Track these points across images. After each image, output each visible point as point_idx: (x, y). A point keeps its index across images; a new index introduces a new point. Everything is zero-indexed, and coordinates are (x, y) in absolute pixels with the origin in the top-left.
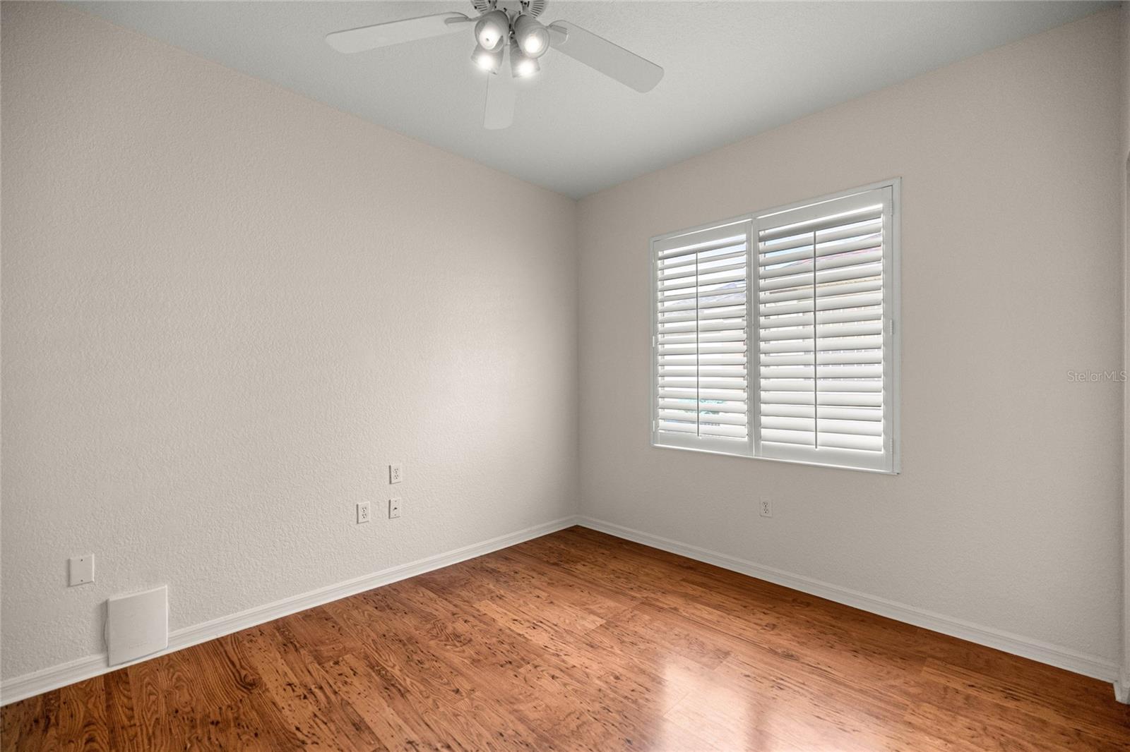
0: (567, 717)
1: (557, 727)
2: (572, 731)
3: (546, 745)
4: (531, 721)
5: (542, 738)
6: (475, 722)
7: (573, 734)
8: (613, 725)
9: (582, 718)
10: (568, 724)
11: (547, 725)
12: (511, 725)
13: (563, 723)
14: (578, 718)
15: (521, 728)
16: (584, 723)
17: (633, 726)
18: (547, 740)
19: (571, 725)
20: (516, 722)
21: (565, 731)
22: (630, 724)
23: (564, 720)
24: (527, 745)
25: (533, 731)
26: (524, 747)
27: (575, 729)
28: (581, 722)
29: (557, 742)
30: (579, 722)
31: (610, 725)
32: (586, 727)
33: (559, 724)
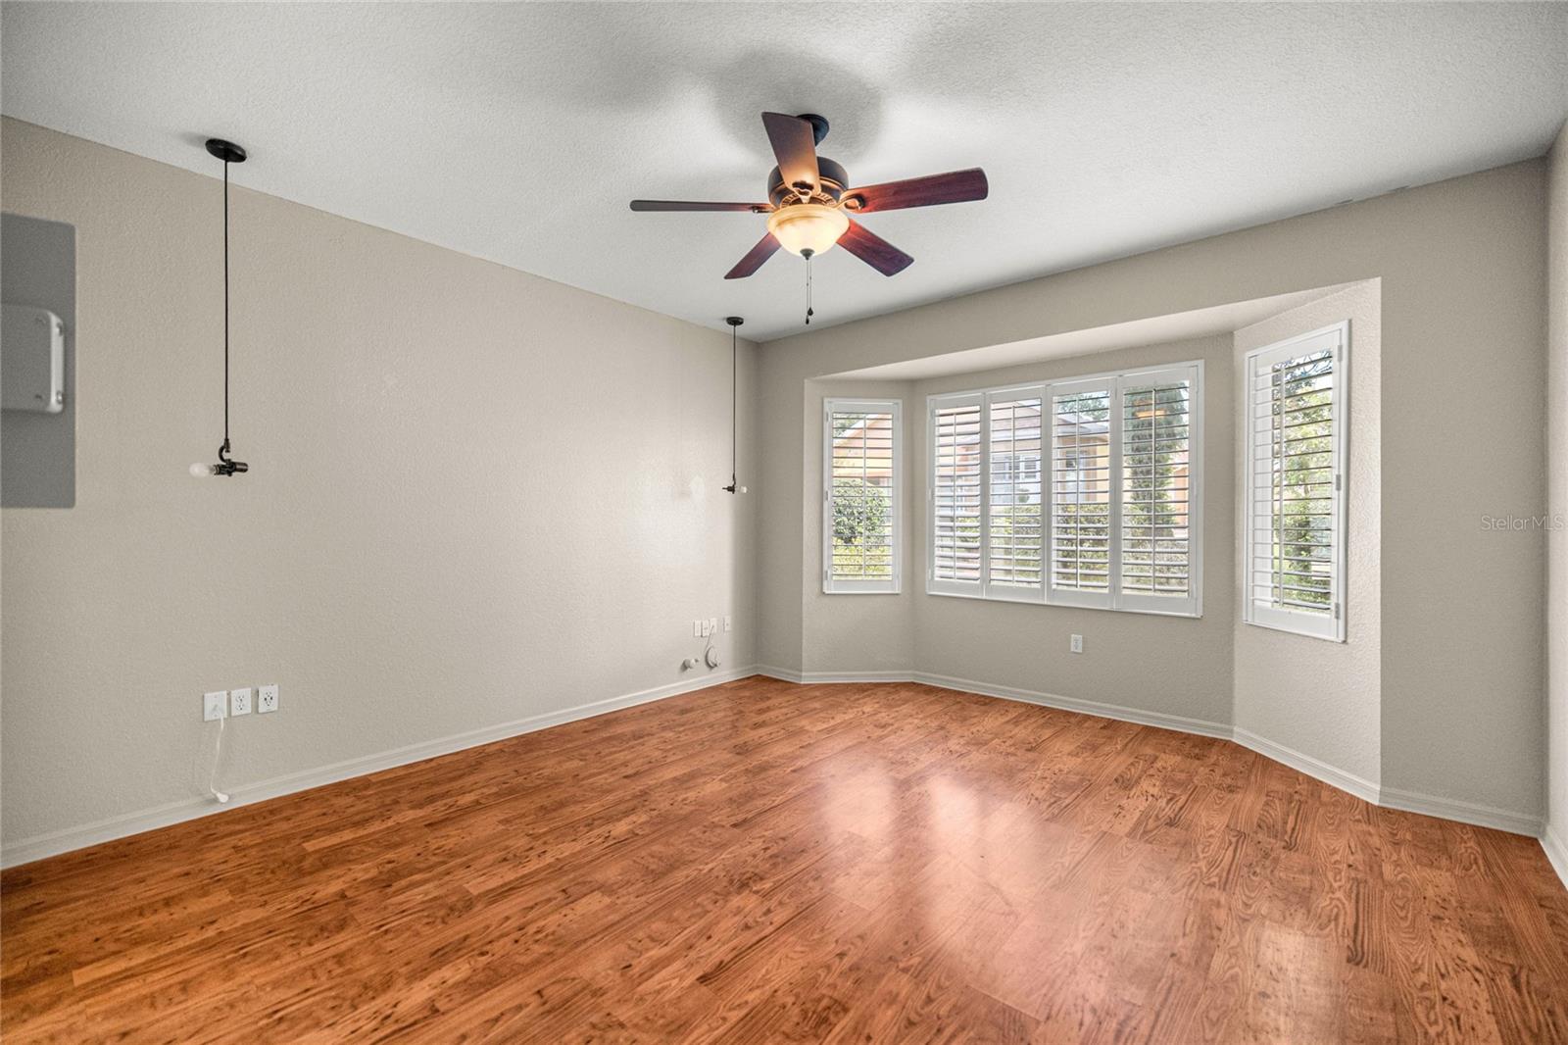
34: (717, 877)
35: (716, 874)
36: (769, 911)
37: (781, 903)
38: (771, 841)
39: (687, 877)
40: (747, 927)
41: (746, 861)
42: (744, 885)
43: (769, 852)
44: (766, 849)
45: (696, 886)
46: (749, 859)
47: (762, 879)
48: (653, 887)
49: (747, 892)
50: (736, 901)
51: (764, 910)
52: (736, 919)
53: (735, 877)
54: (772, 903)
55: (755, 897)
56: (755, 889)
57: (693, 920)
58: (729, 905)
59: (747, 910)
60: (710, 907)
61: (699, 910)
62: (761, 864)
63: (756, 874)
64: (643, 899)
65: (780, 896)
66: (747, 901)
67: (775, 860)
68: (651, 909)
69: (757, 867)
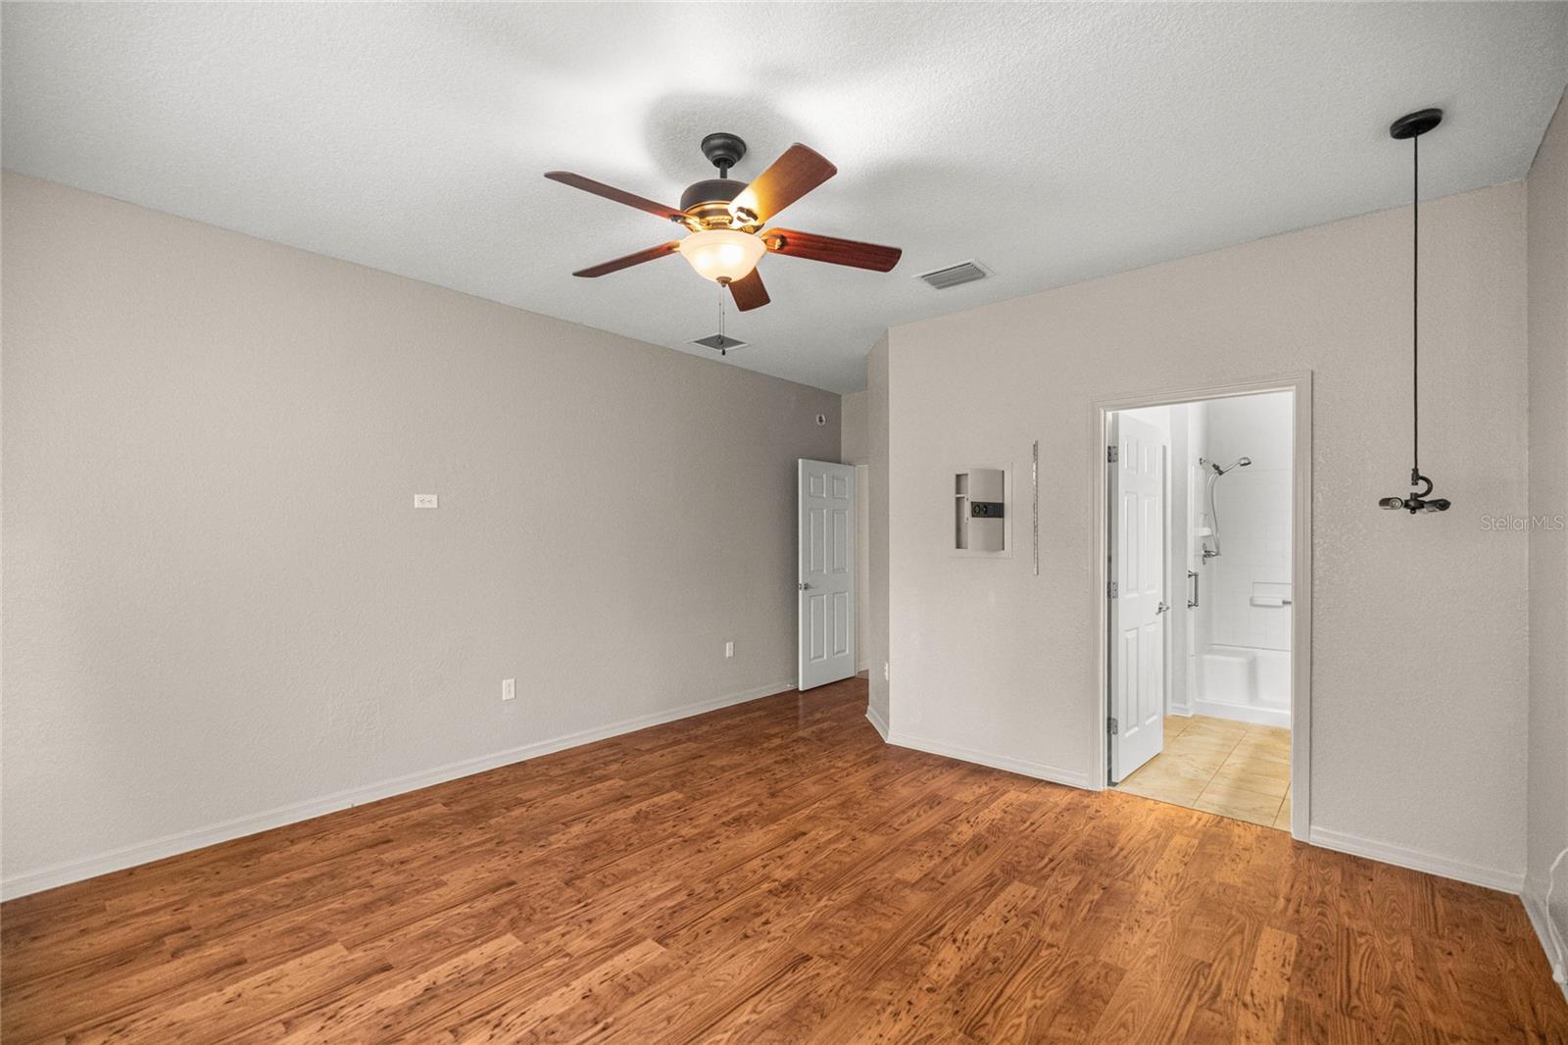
34: (812, 893)
35: (814, 896)
36: (764, 867)
37: (755, 872)
38: (761, 933)
39: (839, 893)
40: (780, 857)
41: (787, 909)
42: (786, 886)
43: (763, 919)
44: (766, 923)
45: (831, 885)
46: (784, 911)
47: (770, 891)
48: (866, 886)
49: (783, 881)
50: (791, 874)
51: (767, 868)
52: (789, 862)
53: (795, 893)
54: (761, 872)
55: (776, 877)
56: (777, 883)
57: (821, 862)
58: (797, 871)
59: (782, 868)
60: (811, 871)
61: (820, 868)
62: (772, 905)
63: (776, 895)
64: (869, 877)
65: (755, 878)
66: (781, 874)
67: (757, 910)
68: (859, 868)
69: (775, 903)
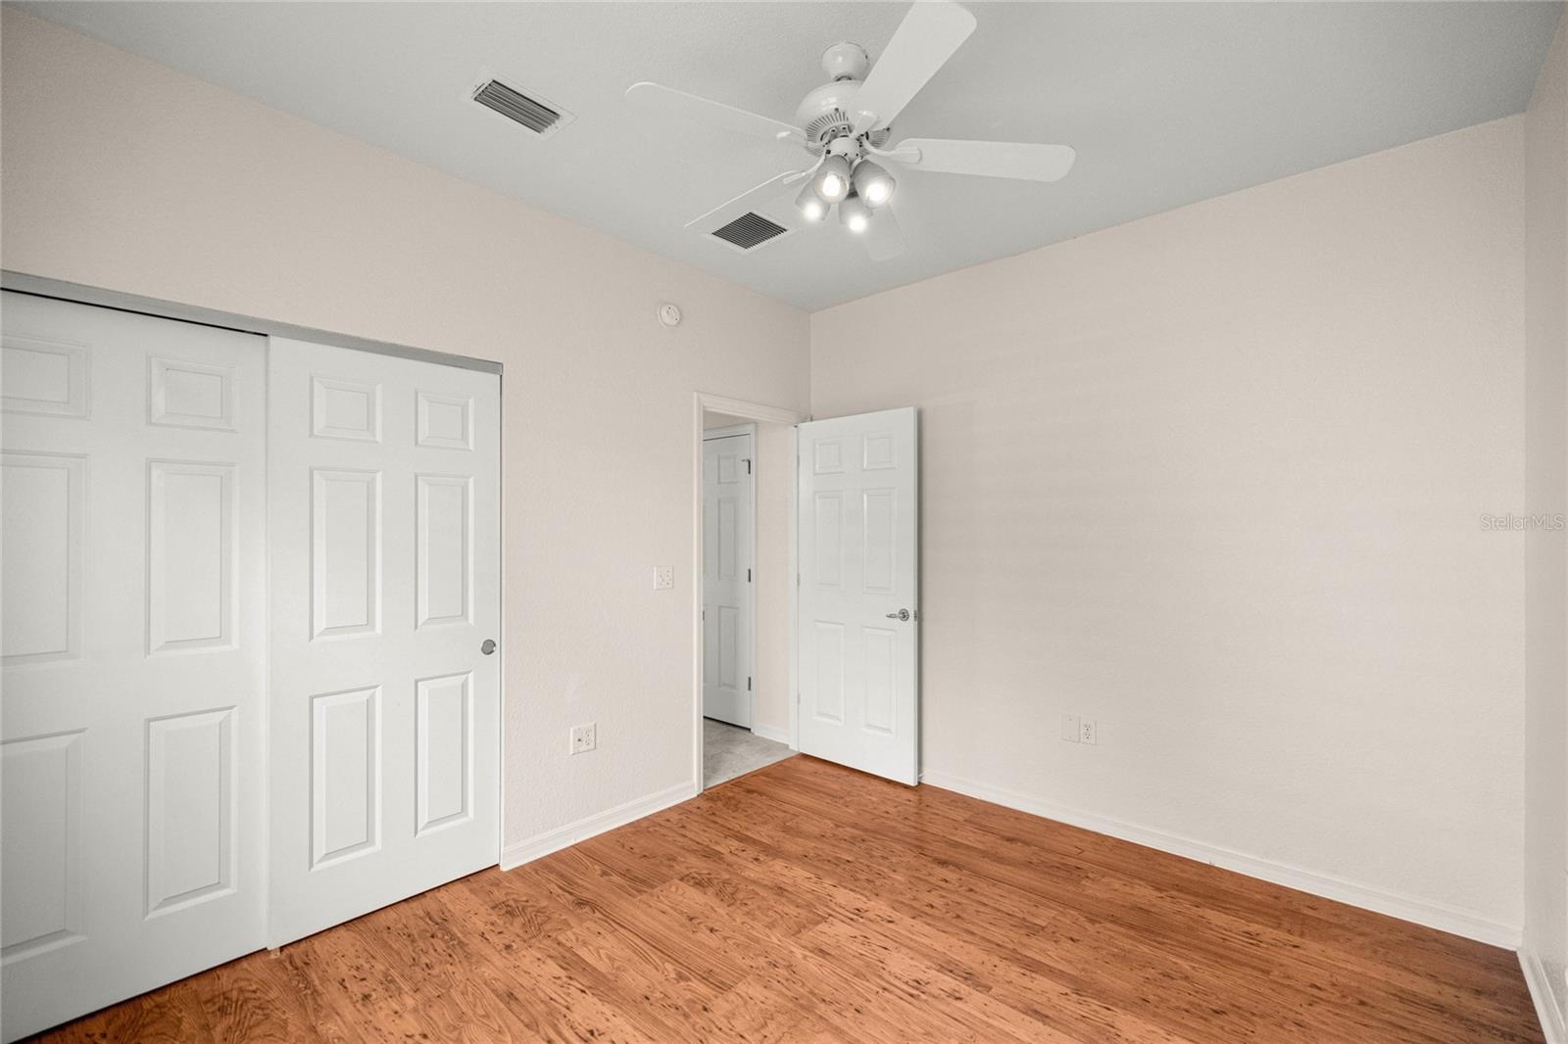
0: (781, 1038)
1: (792, 1023)
2: (773, 1019)
3: (802, 1002)
4: (826, 1030)
5: (809, 1009)
6: (898, 1025)
7: (772, 1015)
8: (720, 1029)
9: (760, 1037)
10: (778, 1028)
11: (806, 1025)
12: (851, 1024)
13: (785, 1030)
14: (766, 1037)
15: (837, 1020)
16: (757, 1030)
17: (695, 1030)
18: (802, 1006)
19: (774, 1026)
20: (846, 1029)
21: (780, 1018)
22: (698, 1032)
23: (783, 1033)
24: (824, 1000)
25: (821, 1017)
26: (827, 999)
27: (769, 1022)
28: (763, 1031)
29: (791, 1005)
30: (764, 1032)
31: (724, 1029)
32: (755, 1025)
33: (790, 1028)
